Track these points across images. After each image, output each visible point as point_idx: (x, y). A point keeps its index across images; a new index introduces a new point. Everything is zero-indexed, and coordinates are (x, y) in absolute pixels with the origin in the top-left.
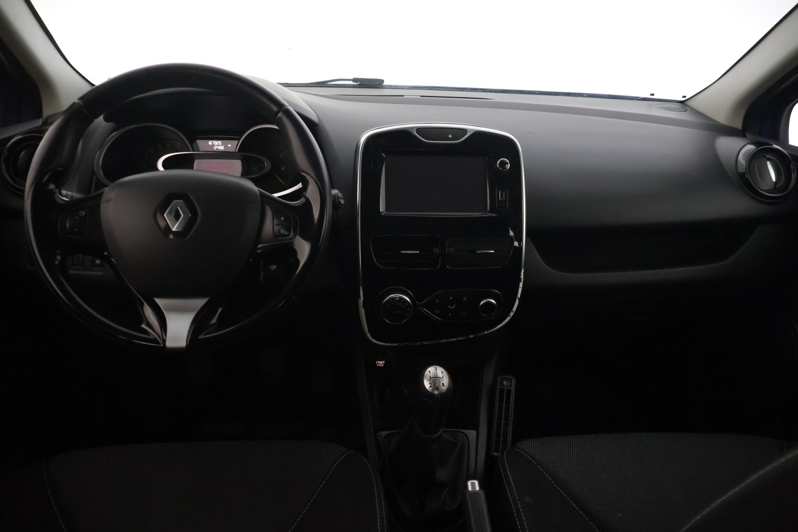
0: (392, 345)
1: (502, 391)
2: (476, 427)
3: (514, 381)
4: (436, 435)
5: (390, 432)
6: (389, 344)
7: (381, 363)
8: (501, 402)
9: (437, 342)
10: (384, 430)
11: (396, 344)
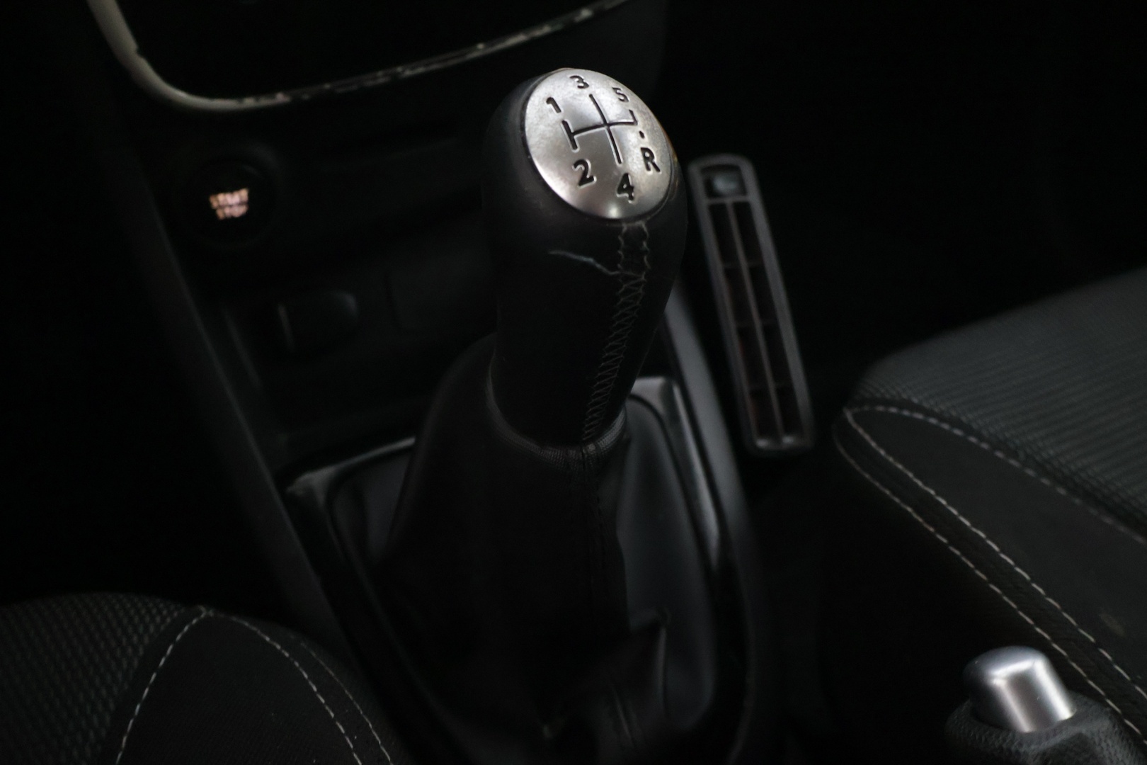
0: (265, 102)
1: (718, 212)
2: (667, 366)
3: (748, 172)
4: (608, 439)
5: (343, 465)
6: (249, 102)
7: (232, 203)
8: (727, 252)
9: (452, 60)
10: (315, 465)
11: (281, 98)
